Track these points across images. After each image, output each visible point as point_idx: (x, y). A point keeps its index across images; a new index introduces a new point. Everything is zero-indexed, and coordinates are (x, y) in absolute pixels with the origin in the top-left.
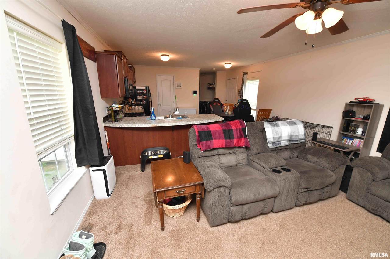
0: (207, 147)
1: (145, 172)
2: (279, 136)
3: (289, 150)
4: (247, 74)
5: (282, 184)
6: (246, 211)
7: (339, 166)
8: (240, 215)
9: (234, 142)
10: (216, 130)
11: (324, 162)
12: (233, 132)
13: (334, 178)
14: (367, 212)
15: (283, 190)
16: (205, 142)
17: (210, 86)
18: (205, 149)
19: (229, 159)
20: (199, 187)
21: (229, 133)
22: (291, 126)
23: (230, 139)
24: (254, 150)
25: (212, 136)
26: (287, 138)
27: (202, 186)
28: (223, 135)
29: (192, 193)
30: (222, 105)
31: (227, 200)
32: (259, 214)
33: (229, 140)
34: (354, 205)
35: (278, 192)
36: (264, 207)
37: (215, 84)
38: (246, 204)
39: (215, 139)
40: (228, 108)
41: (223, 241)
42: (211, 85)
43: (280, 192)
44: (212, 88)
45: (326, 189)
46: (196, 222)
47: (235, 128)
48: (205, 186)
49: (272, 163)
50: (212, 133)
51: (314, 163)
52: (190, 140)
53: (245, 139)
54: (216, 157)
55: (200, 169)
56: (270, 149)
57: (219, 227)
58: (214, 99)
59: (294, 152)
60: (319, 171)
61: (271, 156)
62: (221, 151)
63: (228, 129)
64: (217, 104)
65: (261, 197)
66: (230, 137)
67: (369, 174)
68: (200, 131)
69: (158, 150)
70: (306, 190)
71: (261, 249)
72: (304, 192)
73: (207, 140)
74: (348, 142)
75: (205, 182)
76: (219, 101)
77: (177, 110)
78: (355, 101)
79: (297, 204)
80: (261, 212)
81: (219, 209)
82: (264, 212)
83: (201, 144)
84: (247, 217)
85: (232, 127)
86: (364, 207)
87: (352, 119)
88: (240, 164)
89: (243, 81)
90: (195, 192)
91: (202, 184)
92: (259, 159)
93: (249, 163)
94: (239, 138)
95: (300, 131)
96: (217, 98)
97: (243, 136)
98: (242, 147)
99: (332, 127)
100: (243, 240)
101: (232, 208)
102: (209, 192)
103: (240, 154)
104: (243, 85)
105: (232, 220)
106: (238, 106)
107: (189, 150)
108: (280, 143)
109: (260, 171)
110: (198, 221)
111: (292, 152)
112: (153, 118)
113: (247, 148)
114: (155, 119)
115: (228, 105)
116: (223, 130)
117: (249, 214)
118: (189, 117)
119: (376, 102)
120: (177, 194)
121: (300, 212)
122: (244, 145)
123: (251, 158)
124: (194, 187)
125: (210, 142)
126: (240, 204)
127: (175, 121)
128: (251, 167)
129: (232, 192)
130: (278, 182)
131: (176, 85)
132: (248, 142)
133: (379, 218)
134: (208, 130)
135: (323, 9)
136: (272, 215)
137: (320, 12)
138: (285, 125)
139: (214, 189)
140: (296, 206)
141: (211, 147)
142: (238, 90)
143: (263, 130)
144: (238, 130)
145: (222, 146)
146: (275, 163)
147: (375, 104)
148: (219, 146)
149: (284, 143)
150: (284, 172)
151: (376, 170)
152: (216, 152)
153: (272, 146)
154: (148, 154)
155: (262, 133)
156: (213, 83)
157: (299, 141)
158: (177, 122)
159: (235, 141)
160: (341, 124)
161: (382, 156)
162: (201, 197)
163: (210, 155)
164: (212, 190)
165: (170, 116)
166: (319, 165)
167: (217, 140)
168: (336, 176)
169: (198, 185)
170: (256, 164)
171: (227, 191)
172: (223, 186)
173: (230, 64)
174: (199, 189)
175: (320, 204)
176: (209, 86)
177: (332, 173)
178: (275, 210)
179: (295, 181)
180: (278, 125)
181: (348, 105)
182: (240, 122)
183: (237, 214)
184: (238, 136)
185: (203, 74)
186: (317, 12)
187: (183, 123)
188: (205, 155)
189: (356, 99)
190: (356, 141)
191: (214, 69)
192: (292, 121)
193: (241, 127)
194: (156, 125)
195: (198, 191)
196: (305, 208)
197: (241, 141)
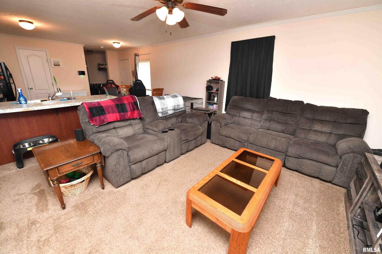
0: (102, 122)
1: (24, 168)
2: (165, 107)
3: (175, 117)
4: (138, 56)
5: (169, 139)
6: (145, 166)
7: (204, 121)
8: (141, 170)
9: (128, 116)
10: (108, 105)
11: (195, 121)
12: (125, 106)
13: (202, 130)
14: (220, 147)
15: (171, 144)
16: (98, 117)
17: (101, 67)
18: (100, 124)
19: (127, 131)
20: (97, 157)
21: (122, 107)
22: (173, 99)
23: (124, 112)
24: (148, 120)
25: (104, 111)
26: (172, 108)
27: (100, 155)
28: (116, 108)
29: (91, 164)
30: (117, 87)
31: (127, 160)
32: (155, 167)
33: (123, 114)
34: (215, 145)
35: (167, 146)
36: (159, 159)
37: (106, 64)
38: (144, 160)
39: (109, 113)
40: (125, 90)
41: (128, 194)
42: (102, 65)
43: (168, 146)
44: (103, 69)
45: (198, 139)
46: (101, 190)
47: (128, 102)
48: (103, 153)
49: (161, 127)
50: (104, 108)
51: (191, 123)
52: (80, 118)
53: (137, 111)
54: (113, 131)
55: (96, 142)
56: (160, 118)
57: (124, 186)
58: (107, 80)
59: (179, 119)
60: (193, 127)
61: (160, 122)
62: (117, 124)
63: (121, 103)
64: (111, 86)
65: (154, 152)
66: (123, 111)
67: (219, 124)
68: (90, 108)
69: (40, 140)
70: (186, 141)
71: (158, 187)
72: (185, 143)
73: (100, 115)
74: (211, 107)
75: (102, 150)
76: (113, 83)
77: (58, 92)
78: (211, 79)
79: (182, 153)
80: (157, 164)
81: (120, 170)
82: (159, 164)
83: (94, 120)
84: (146, 171)
85: (124, 102)
86: (219, 145)
87: (211, 91)
88: (137, 134)
89: (135, 62)
90: (94, 162)
91: (100, 153)
92: (151, 126)
93: (145, 131)
94: (132, 110)
95: (180, 102)
96: (110, 79)
97: (136, 109)
98: (137, 119)
99: (202, 99)
100: (145, 187)
101: (133, 166)
102: (108, 157)
103: (135, 125)
104: (136, 66)
105: (135, 176)
106: (133, 87)
107: (80, 127)
108: (168, 112)
109: (153, 135)
110: (103, 188)
111: (177, 118)
112: (23, 102)
113: (141, 119)
114: (26, 103)
115: (124, 86)
116: (115, 105)
117: (147, 168)
118: (77, 98)
119: (221, 79)
120: (73, 168)
121: (184, 157)
122: (138, 116)
123: (146, 127)
124: (92, 157)
125: (104, 116)
126: (138, 161)
127: (57, 103)
128: (147, 134)
129: (130, 153)
130: (166, 139)
131: (53, 64)
132: (140, 113)
133: (225, 148)
134: (99, 106)
135: (173, 8)
136: (166, 165)
137: (171, 9)
138: (169, 98)
139: (112, 153)
140: (181, 154)
141: (105, 120)
142: (132, 72)
143: (153, 103)
144: (131, 104)
145: (117, 119)
146: (163, 127)
147: (221, 80)
148: (114, 120)
149: (171, 112)
150: (169, 132)
151: (221, 120)
152: (112, 126)
153: (162, 115)
154: (24, 146)
155: (152, 106)
156: (104, 64)
157: (181, 109)
158: (61, 104)
159: (129, 114)
160: (206, 95)
161: (226, 113)
162: (102, 165)
163: (106, 129)
164: (110, 154)
165: (50, 98)
166: (194, 124)
167: (111, 114)
168: (203, 128)
169: (96, 154)
170: (150, 131)
171: (125, 153)
172: (120, 149)
173: (119, 43)
174: (97, 158)
175: (196, 150)
176: (99, 67)
177: (200, 127)
178: (167, 161)
179: (177, 136)
180: (164, 98)
181: (208, 82)
182: (131, 97)
183: (137, 170)
184: (131, 109)
185: (88, 52)
186: (170, 9)
187: (69, 104)
188: (101, 130)
189: (212, 78)
190: (215, 106)
191: (102, 47)
192: (174, 95)
193: (132, 101)
194: (29, 109)
195: (97, 160)
196: (188, 154)
197: (134, 113)
